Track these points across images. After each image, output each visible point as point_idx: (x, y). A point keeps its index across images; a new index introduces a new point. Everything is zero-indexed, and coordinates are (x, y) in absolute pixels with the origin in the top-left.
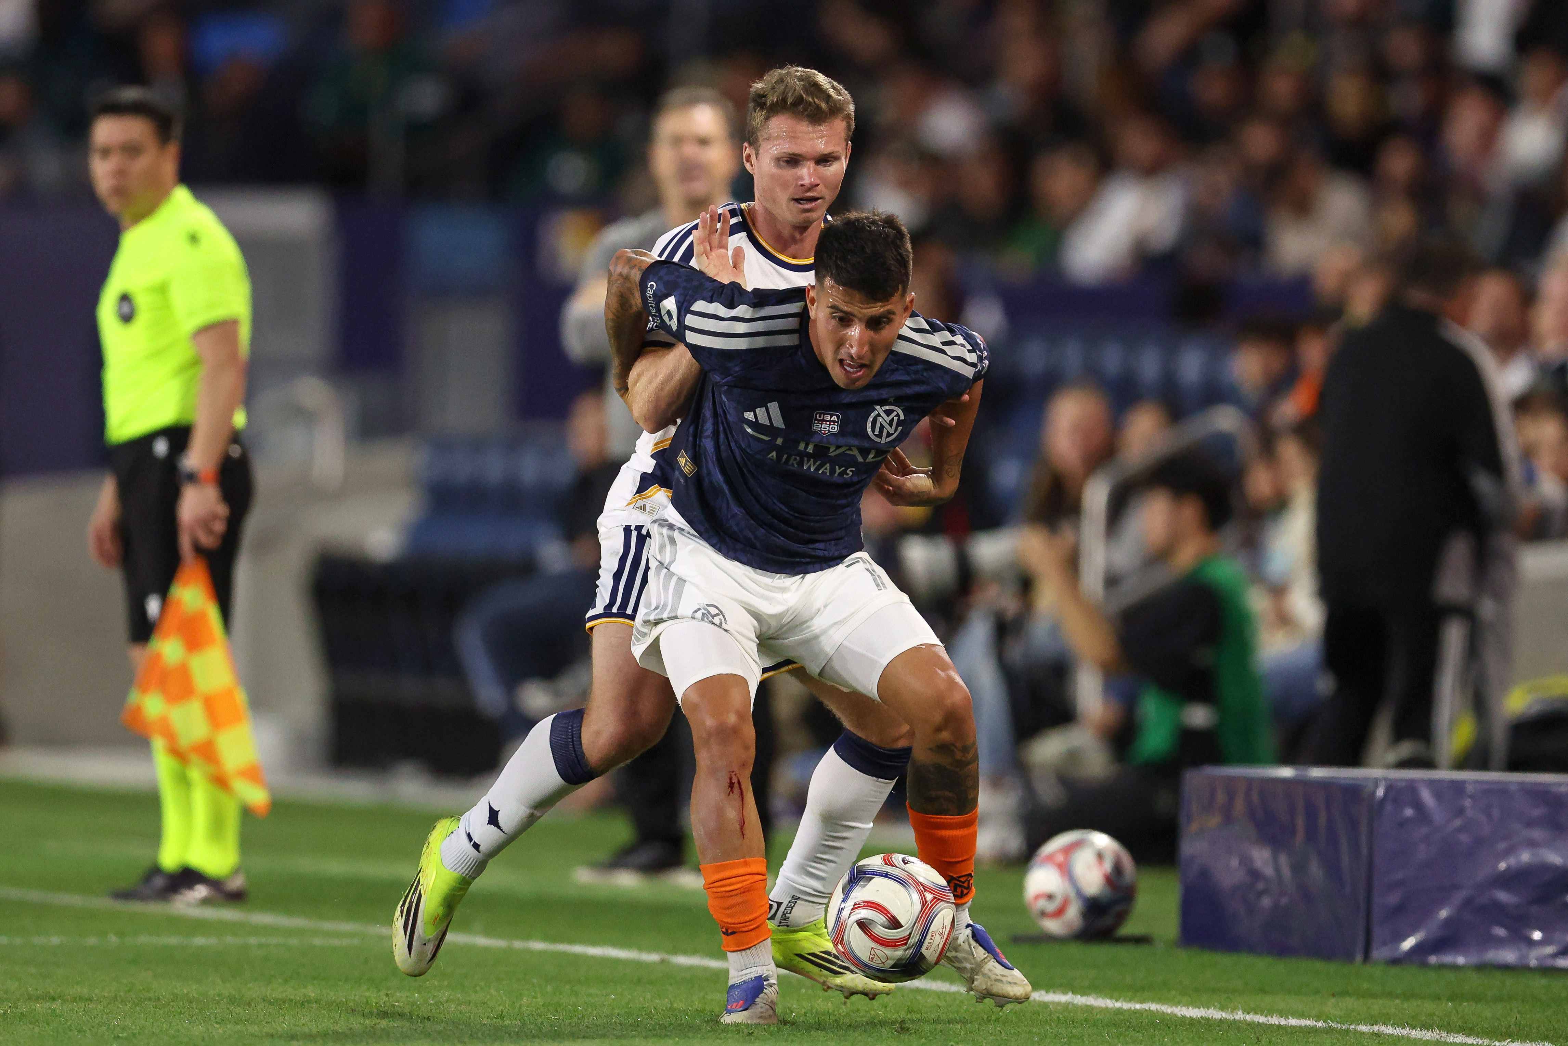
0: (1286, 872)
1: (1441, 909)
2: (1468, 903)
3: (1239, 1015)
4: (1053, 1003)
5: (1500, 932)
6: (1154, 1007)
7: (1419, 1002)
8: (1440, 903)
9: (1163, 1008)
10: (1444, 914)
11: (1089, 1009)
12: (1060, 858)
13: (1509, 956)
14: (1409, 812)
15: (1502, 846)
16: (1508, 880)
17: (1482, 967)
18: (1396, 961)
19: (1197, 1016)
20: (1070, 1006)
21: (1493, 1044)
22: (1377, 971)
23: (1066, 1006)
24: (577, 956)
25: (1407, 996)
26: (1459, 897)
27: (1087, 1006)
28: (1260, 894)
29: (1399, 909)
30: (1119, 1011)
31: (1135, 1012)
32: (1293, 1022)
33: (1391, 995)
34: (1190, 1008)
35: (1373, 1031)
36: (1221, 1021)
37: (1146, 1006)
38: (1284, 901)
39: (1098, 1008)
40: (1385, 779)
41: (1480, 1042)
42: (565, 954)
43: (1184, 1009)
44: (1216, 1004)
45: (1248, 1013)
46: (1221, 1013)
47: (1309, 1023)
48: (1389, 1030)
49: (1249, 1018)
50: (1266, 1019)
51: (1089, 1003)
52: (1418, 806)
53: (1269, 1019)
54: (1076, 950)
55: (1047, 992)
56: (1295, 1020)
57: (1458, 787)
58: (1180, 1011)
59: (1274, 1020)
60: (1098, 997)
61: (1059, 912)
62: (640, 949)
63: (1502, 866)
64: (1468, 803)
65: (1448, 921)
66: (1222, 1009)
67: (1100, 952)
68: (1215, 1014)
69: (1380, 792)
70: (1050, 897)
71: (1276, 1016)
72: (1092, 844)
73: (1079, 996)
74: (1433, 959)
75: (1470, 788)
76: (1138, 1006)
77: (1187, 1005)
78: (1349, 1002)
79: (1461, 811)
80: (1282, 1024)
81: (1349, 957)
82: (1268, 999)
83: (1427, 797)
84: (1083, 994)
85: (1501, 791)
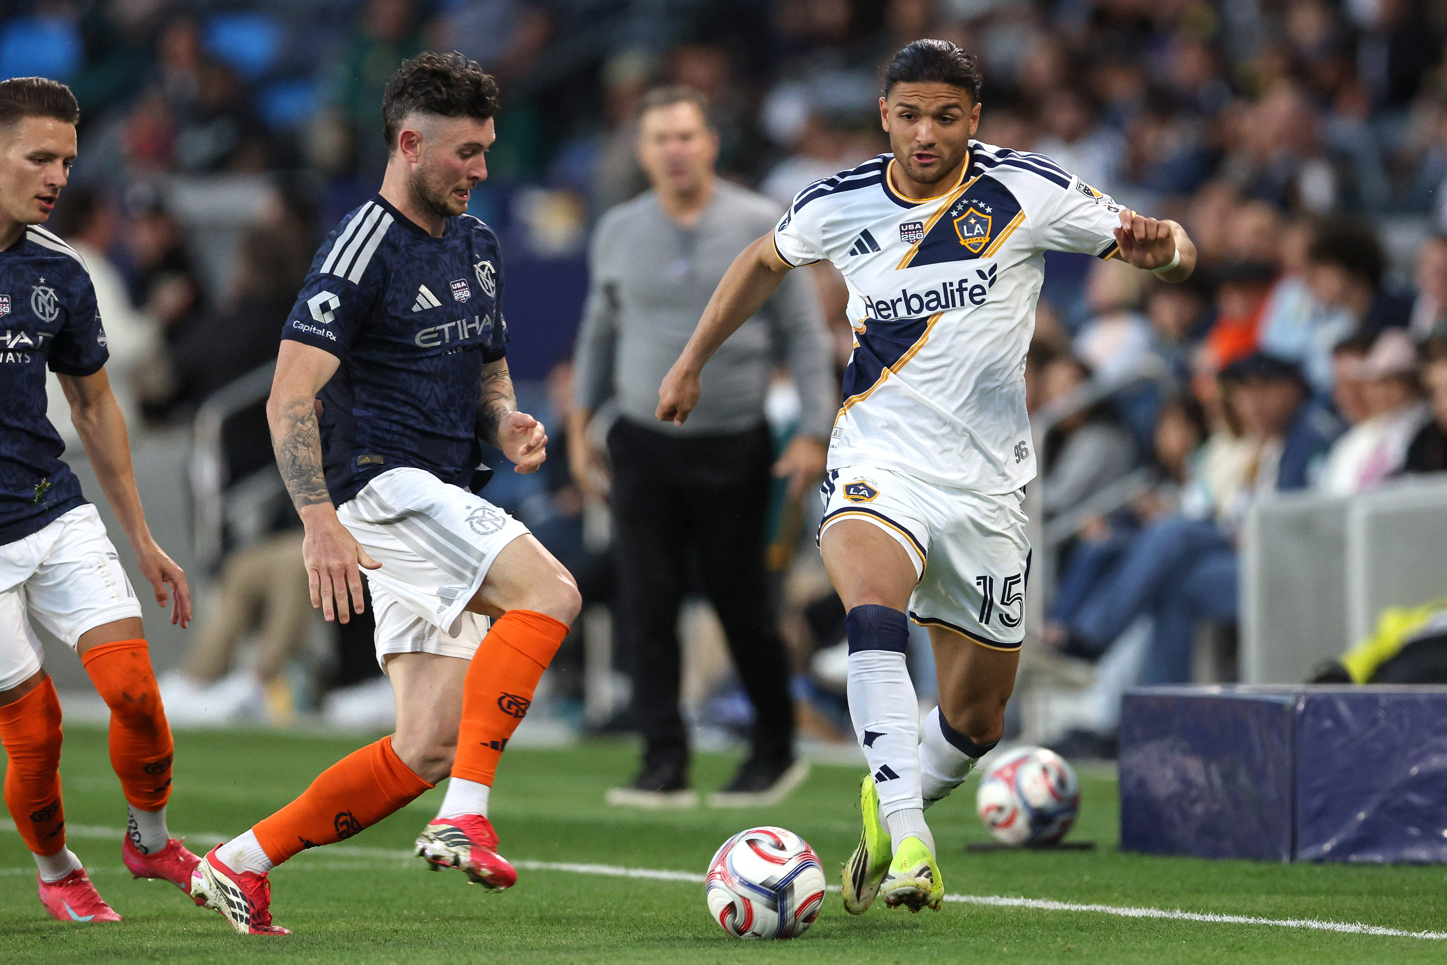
0: (1217, 781)
1: (1359, 811)
2: (1383, 805)
3: (1178, 914)
4: (1007, 906)
5: (1414, 831)
6: (1099, 908)
7: (1342, 898)
8: (1357, 807)
9: (1108, 909)
10: (1362, 816)
11: (1039, 911)
12: (1008, 773)
13: (1422, 854)
14: (1328, 724)
15: (1413, 753)
16: (1421, 783)
17: (1397, 864)
18: (1319, 860)
19: (1139, 916)
20: (1023, 909)
21: (1411, 935)
22: (1302, 870)
23: (1019, 909)
24: (569, 873)
25: (1329, 892)
26: (1375, 800)
27: (1038, 909)
28: (1193, 802)
29: (1321, 813)
30: (1067, 913)
31: (1082, 913)
32: (1227, 919)
33: (1315, 892)
34: (1133, 908)
35: (1301, 925)
36: (1161, 920)
37: (1092, 907)
38: (1216, 808)
39: (1047, 910)
40: (1305, 694)
41: (1399, 933)
42: (558, 872)
43: (1127, 909)
44: (1156, 903)
45: (1186, 912)
46: (1161, 912)
47: (1242, 920)
48: (1314, 924)
49: (1186, 916)
50: (1203, 917)
51: (1039, 906)
52: (1336, 718)
53: (1205, 916)
54: (1026, 858)
55: (1001, 896)
56: (1229, 917)
57: (1371, 700)
58: (1124, 911)
59: (1210, 918)
60: (1047, 900)
61: (1009, 823)
62: (628, 866)
63: (1415, 770)
64: (1381, 714)
65: (1366, 823)
66: (1162, 908)
67: (1049, 859)
68: (1155, 913)
69: (1301, 707)
70: (1000, 809)
71: (1212, 914)
72: (1037, 760)
73: (1030, 900)
74: (1354, 858)
75: (1383, 701)
76: (1084, 908)
77: (1129, 907)
78: (1279, 899)
79: (1375, 721)
80: (1217, 921)
81: (1276, 857)
82: (1204, 898)
83: (1344, 709)
84: (1034, 898)
85: (1411, 702)
